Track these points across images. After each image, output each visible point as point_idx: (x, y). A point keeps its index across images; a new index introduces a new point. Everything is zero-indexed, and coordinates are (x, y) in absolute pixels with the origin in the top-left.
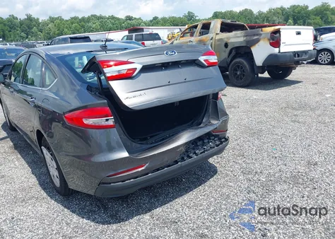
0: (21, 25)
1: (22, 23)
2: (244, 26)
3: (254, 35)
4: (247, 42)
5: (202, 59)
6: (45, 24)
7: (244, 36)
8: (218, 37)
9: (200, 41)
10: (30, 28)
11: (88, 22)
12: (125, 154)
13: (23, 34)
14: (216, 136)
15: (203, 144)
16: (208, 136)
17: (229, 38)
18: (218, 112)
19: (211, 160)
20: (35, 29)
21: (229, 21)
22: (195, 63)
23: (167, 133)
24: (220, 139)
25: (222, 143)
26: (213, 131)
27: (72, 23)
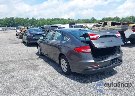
0: (30, 21)
1: (30, 20)
2: (120, 23)
3: (126, 27)
4: (122, 29)
5: (116, 35)
6: (38, 21)
7: (121, 27)
8: (110, 27)
9: (103, 29)
10: (33, 22)
11: (54, 20)
12: (93, 61)
13: (30, 24)
14: (119, 59)
15: (115, 61)
16: (116, 59)
17: (115, 28)
18: (120, 52)
19: (114, 69)
20: (34, 23)
21: (114, 22)
22: (114, 36)
23: (104, 57)
24: (120, 61)
25: (120, 62)
26: (118, 57)
27: (48, 21)
